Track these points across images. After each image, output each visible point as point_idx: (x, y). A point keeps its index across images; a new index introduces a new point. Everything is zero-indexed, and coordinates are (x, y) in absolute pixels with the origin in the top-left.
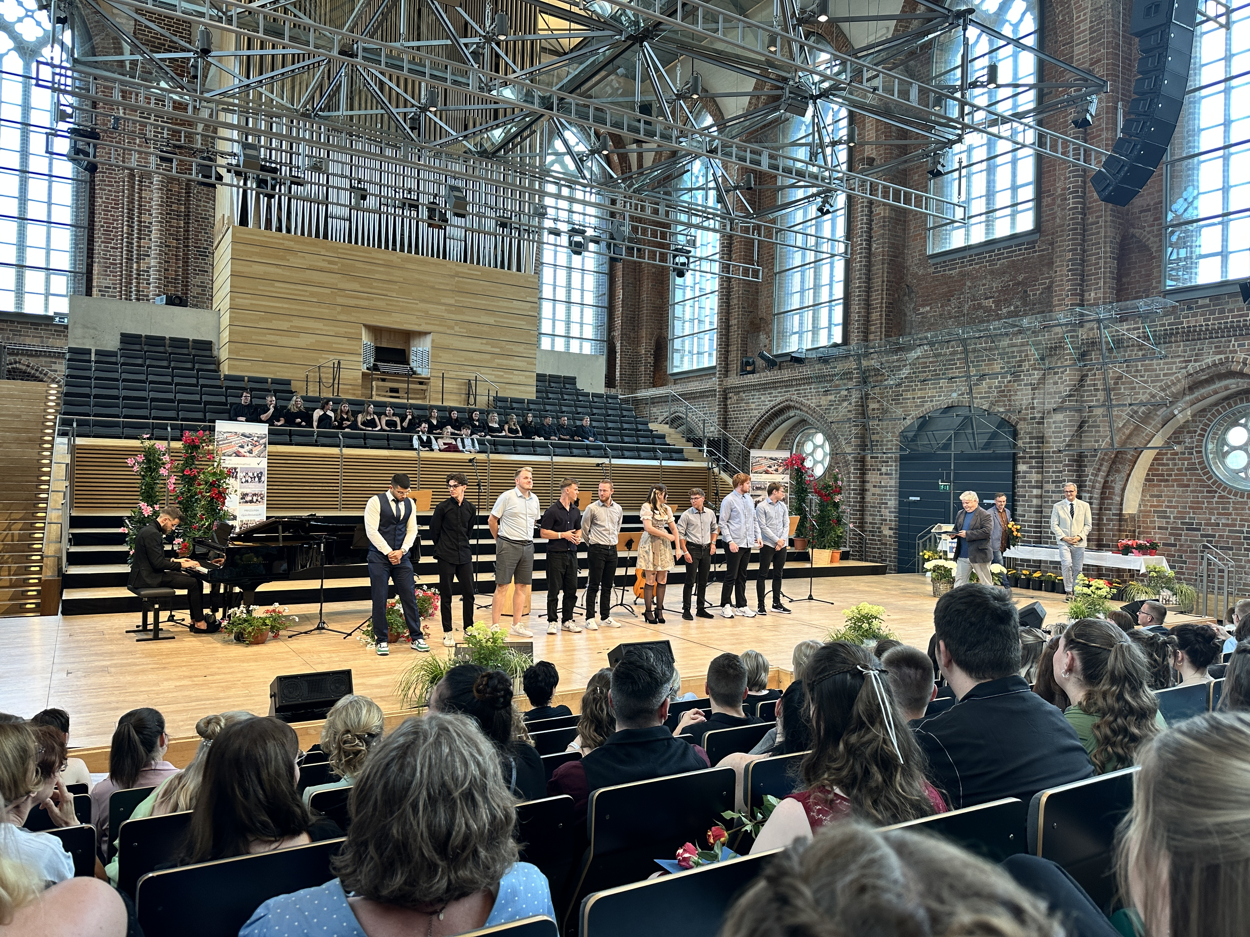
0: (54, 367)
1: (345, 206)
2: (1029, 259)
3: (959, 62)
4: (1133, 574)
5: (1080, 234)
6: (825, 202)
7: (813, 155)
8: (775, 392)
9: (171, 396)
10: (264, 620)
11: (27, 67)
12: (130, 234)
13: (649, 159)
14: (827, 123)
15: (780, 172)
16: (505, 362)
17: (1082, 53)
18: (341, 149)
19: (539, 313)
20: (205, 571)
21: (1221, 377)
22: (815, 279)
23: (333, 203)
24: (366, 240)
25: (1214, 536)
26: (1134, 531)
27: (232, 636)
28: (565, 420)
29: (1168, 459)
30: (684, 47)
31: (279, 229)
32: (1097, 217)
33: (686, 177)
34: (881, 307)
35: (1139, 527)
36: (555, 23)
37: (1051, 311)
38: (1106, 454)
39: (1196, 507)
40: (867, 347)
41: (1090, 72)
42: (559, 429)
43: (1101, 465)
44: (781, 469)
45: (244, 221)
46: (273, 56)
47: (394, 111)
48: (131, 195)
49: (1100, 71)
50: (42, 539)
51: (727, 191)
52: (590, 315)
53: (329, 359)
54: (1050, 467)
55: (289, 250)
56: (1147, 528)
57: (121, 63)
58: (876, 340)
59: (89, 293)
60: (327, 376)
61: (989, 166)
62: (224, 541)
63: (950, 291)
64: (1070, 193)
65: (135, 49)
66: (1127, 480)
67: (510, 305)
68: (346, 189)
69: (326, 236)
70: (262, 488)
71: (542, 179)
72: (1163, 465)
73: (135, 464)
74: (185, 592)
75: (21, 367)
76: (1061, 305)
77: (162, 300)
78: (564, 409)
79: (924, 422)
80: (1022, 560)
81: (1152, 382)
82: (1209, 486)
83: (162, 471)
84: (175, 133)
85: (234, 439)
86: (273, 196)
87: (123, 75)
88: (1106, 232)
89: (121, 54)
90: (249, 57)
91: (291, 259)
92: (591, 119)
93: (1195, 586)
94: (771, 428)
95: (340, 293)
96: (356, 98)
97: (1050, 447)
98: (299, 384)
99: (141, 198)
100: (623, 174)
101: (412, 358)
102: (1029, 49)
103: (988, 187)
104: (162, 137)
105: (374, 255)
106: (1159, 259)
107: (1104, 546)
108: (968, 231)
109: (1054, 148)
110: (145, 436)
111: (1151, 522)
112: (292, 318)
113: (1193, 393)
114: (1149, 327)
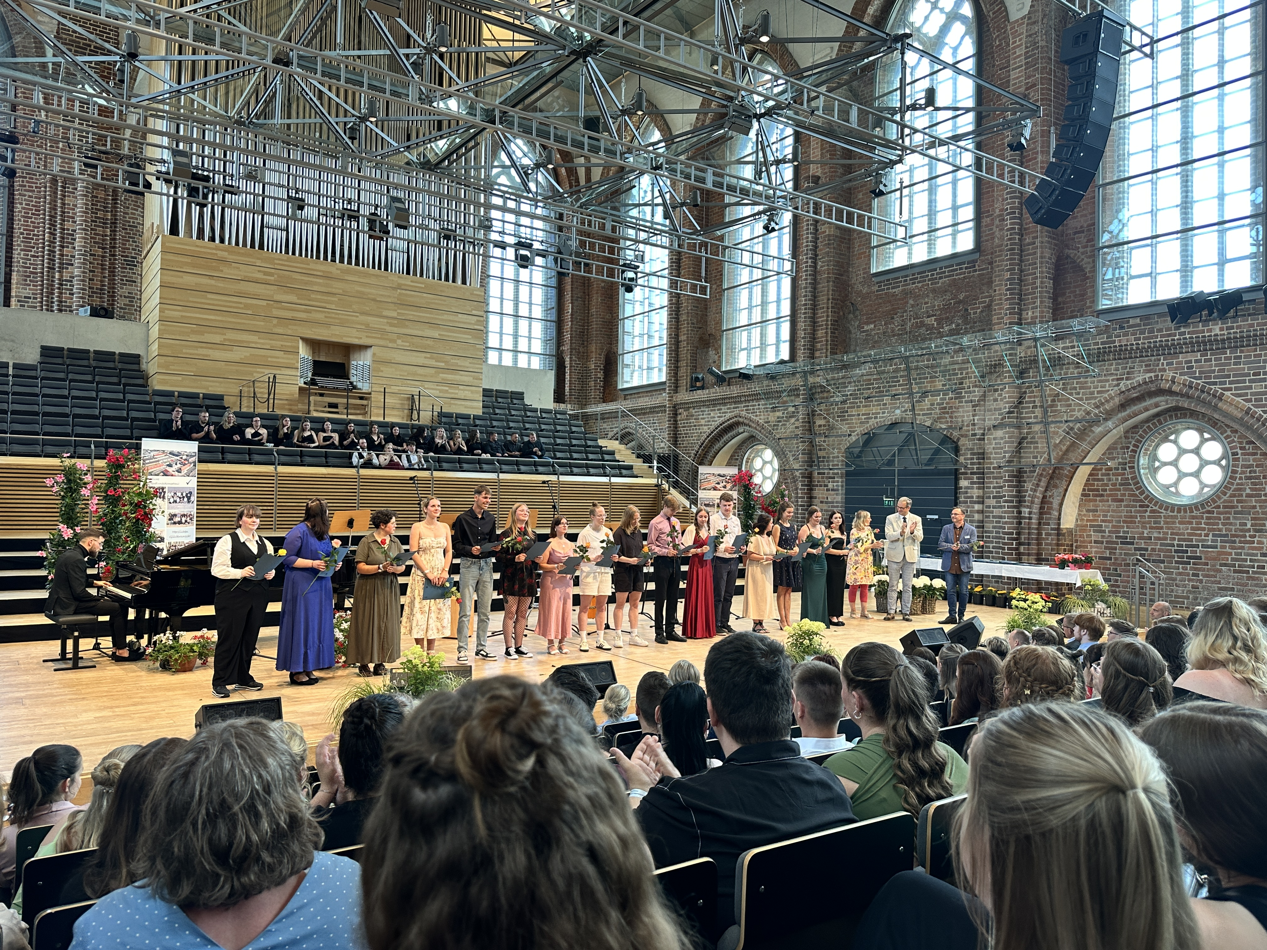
1: (282, 216)
2: (969, 278)
3: (898, 85)
4: (1070, 587)
5: (1018, 254)
6: (771, 219)
7: (758, 174)
8: (724, 408)
9: (95, 412)
10: (191, 646)
12: (52, 242)
13: (597, 173)
14: (771, 141)
15: (725, 191)
16: (450, 377)
17: (1018, 78)
18: (278, 159)
19: (486, 327)
20: (128, 596)
21: (1151, 394)
22: (763, 296)
23: (269, 214)
24: (305, 251)
25: (1146, 550)
26: (1072, 545)
27: (158, 664)
29: (1103, 475)
30: (629, 64)
31: (212, 239)
32: (1033, 238)
33: (634, 191)
34: (827, 325)
35: (1076, 541)
36: (501, 33)
37: (991, 329)
38: (1044, 470)
39: (1130, 520)
40: (813, 364)
41: (1025, 97)
43: (1040, 480)
44: (729, 486)
45: (174, 230)
46: (206, 62)
47: (333, 121)
48: (54, 201)
49: (1035, 96)
51: (674, 208)
52: (538, 329)
53: (264, 374)
54: (991, 483)
55: (222, 261)
56: (1084, 542)
57: (44, 66)
58: (822, 358)
59: (7, 304)
60: (262, 391)
61: (930, 186)
62: (149, 565)
63: (894, 309)
64: (1008, 214)
65: (57, 52)
66: (1064, 495)
67: (455, 318)
68: (283, 200)
69: (261, 247)
70: (191, 508)
71: (487, 192)
72: (1098, 480)
73: (54, 484)
74: (106, 618)
76: (1000, 323)
77: (86, 311)
78: (512, 425)
79: (870, 439)
81: (1087, 399)
82: (1141, 501)
83: (85, 492)
84: (101, 138)
85: (162, 457)
86: (205, 205)
87: (46, 78)
88: (1042, 253)
89: (44, 55)
90: (180, 62)
91: (225, 270)
92: (534, 132)
93: (1128, 598)
94: (721, 444)
95: (275, 305)
96: (294, 106)
97: (991, 463)
98: (232, 399)
99: (64, 204)
100: (571, 187)
101: (353, 371)
102: (966, 73)
103: (930, 206)
104: (87, 142)
105: (312, 266)
106: (1094, 279)
107: (1044, 560)
108: (910, 250)
109: (989, 170)
110: (66, 455)
111: (1088, 536)
112: (226, 331)
113: (1125, 410)
114: (1083, 346)
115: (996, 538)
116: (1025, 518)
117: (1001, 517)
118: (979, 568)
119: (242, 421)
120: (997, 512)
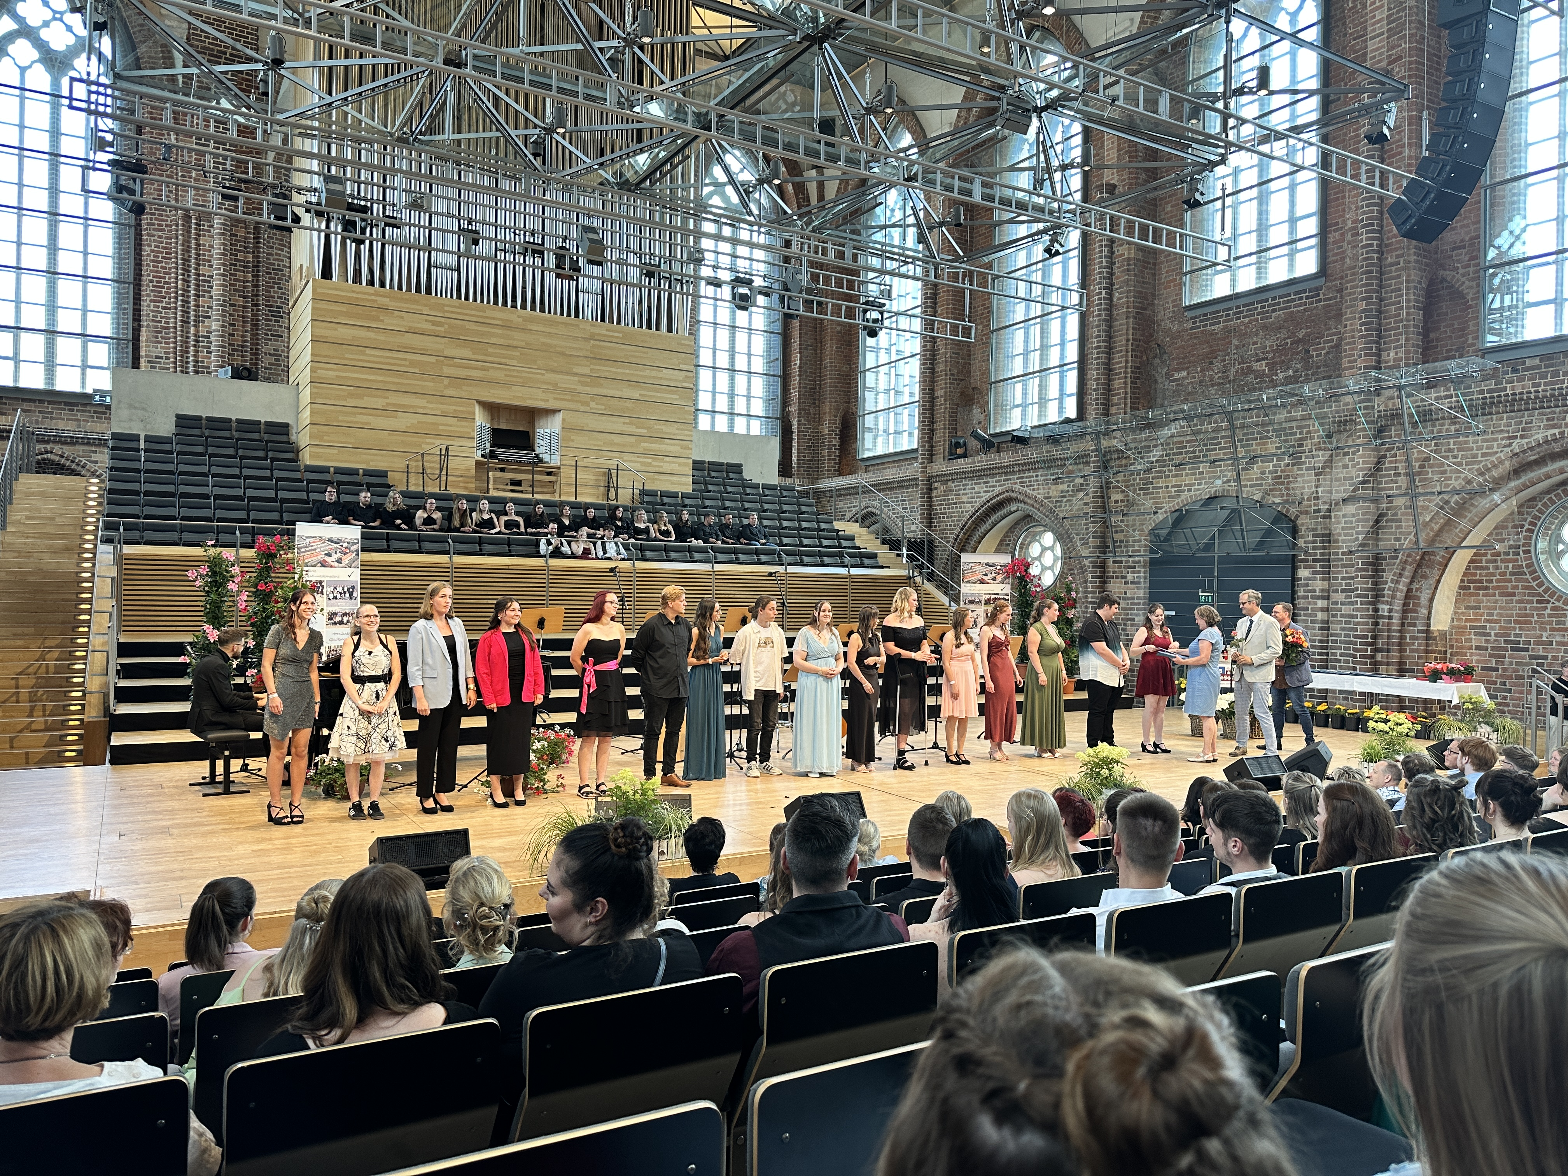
0: (94, 457)
1: (453, 253)
2: (1312, 310)
3: (1221, 63)
4: (1443, 705)
5: (1376, 278)
6: (1053, 240)
7: (1038, 183)
8: (992, 481)
9: (240, 492)
11: (56, 83)
12: (186, 291)
13: (831, 190)
14: (1055, 141)
15: (997, 204)
16: (654, 446)
17: (1377, 49)
18: (446, 182)
19: (696, 384)
21: (1555, 456)
22: (1042, 338)
23: (437, 250)
24: (479, 295)
25: (1546, 658)
26: (1445, 652)
27: (320, 790)
28: (730, 519)
29: (1488, 561)
30: (875, 49)
31: (371, 283)
32: (1398, 256)
33: (879, 210)
34: (1126, 372)
35: (1452, 647)
36: (712, 18)
37: (1340, 376)
38: (1409, 556)
39: (1524, 621)
40: (1107, 423)
41: (1387, 73)
42: (723, 529)
43: (1403, 569)
44: (1000, 578)
45: (327, 274)
46: (361, 66)
47: (513, 133)
48: (187, 242)
49: (1400, 71)
50: (83, 671)
51: (930, 229)
52: (758, 386)
53: (435, 445)
54: (1339, 572)
55: (384, 309)
56: (1461, 648)
57: (173, 78)
58: (1119, 414)
59: (136, 365)
60: (433, 466)
61: (1260, 193)
63: (1212, 352)
64: (1364, 227)
65: (189, 60)
66: (1436, 588)
67: (660, 374)
68: (453, 232)
69: (428, 291)
71: (697, 216)
72: (1482, 568)
73: (198, 577)
75: (52, 457)
76: (1352, 368)
77: (226, 373)
78: (728, 504)
79: (1181, 518)
81: (1468, 464)
82: (1539, 595)
83: (232, 586)
84: (241, 165)
85: (319, 545)
86: (362, 242)
87: (176, 93)
88: (1408, 276)
89: (172, 66)
90: (330, 68)
91: (387, 320)
92: (758, 140)
93: (1521, 720)
94: (987, 525)
95: (446, 362)
96: (465, 117)
97: (1338, 547)
98: (397, 476)
99: (199, 245)
100: (799, 208)
101: (538, 441)
102: (1310, 45)
103: (1260, 219)
104: (225, 169)
105: (489, 313)
106: (1477, 308)
107: (1408, 671)
108: (1234, 275)
109: (1342, 170)
110: (210, 543)
111: (1467, 640)
112: (388, 394)
113: (1519, 478)
114: (1463, 395)
115: (1346, 642)
116: (1383, 617)
117: (1352, 616)
118: (1320, 681)
120: (1346, 609)
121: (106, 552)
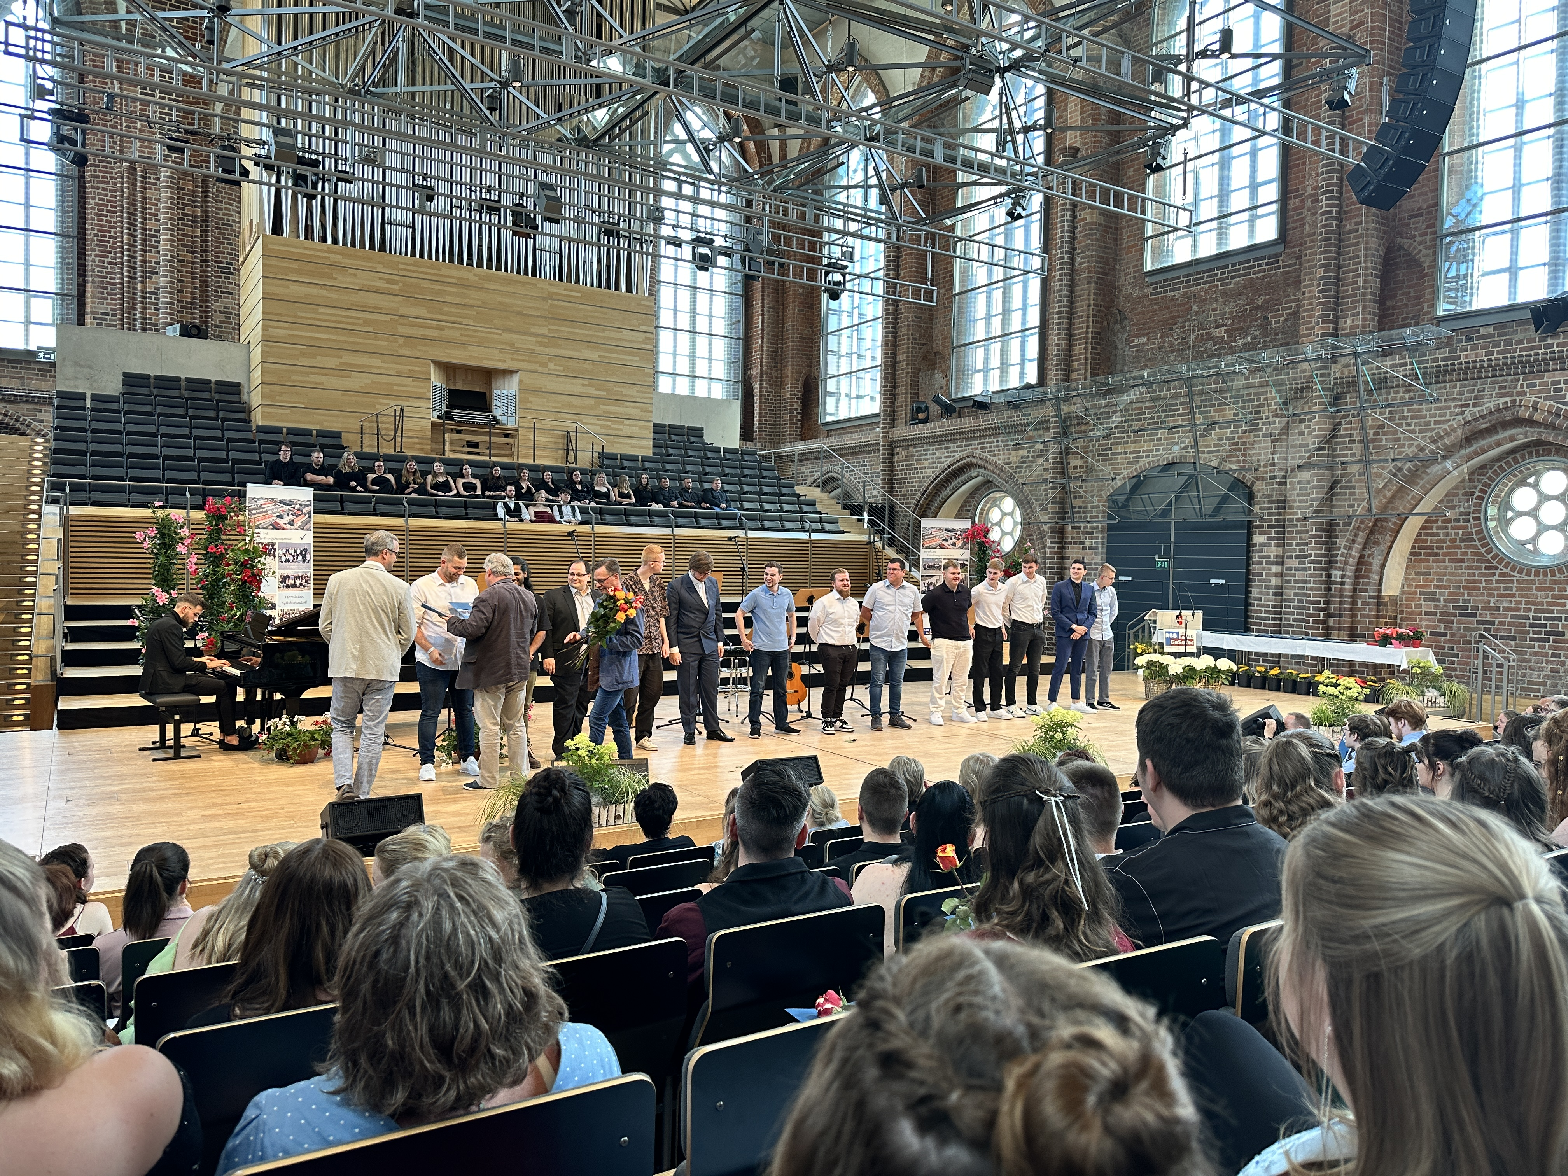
0: (39, 416)
1: (407, 209)
2: (1270, 276)
3: (1185, 26)
4: (1393, 670)
5: (1335, 245)
6: (1016, 204)
7: (1001, 144)
8: (953, 446)
9: (190, 453)
10: (312, 733)
12: (132, 245)
13: (794, 148)
14: (1018, 103)
15: (958, 166)
16: (613, 409)
17: (1340, 14)
18: (400, 136)
19: (656, 346)
21: (1506, 425)
22: (1004, 302)
23: (391, 206)
24: (435, 252)
25: (1493, 623)
26: (1395, 618)
27: (273, 754)
29: (1438, 528)
30: (838, 5)
31: (323, 239)
32: (1356, 224)
33: (841, 170)
34: (1086, 338)
35: (1402, 612)
37: (1297, 343)
38: (1362, 522)
39: (1472, 587)
40: (1068, 389)
41: (1350, 38)
43: (1356, 535)
44: (959, 543)
45: (277, 229)
46: (311, 15)
47: (468, 86)
48: (133, 194)
49: (1362, 37)
50: (29, 634)
51: (893, 190)
52: (720, 348)
53: (389, 405)
54: (1293, 538)
55: (336, 266)
56: (1411, 613)
57: (115, 24)
58: (1079, 379)
59: (81, 321)
60: (387, 426)
61: (1222, 158)
62: (260, 635)
63: (1172, 318)
64: (1324, 193)
65: (132, 6)
66: (1388, 554)
67: (619, 335)
68: (407, 188)
69: (382, 248)
70: (307, 569)
71: (659, 176)
72: (1432, 535)
73: (146, 539)
74: (212, 699)
76: (1309, 335)
77: (174, 330)
78: (688, 468)
79: (1138, 483)
80: (1257, 654)
81: (1421, 431)
82: (1488, 561)
83: (180, 548)
84: (187, 115)
85: (271, 506)
86: (314, 197)
87: (119, 40)
88: (1367, 243)
89: (115, 11)
90: (279, 16)
91: (340, 278)
92: (718, 96)
93: (1467, 684)
94: (948, 491)
95: (401, 321)
96: (419, 70)
97: (1293, 514)
98: (351, 437)
99: (145, 198)
100: (761, 167)
101: (495, 403)
102: (1274, 8)
103: (1221, 184)
104: (171, 120)
105: (443, 271)
106: (1434, 277)
107: (1359, 635)
108: (1195, 241)
109: (1302, 136)
110: (157, 504)
111: (1417, 606)
112: (342, 353)
113: (1470, 445)
114: (1418, 363)
115: (1299, 608)
116: (1336, 583)
117: (1305, 582)
119: (367, 464)
120: (1299, 575)
121: (51, 513)
